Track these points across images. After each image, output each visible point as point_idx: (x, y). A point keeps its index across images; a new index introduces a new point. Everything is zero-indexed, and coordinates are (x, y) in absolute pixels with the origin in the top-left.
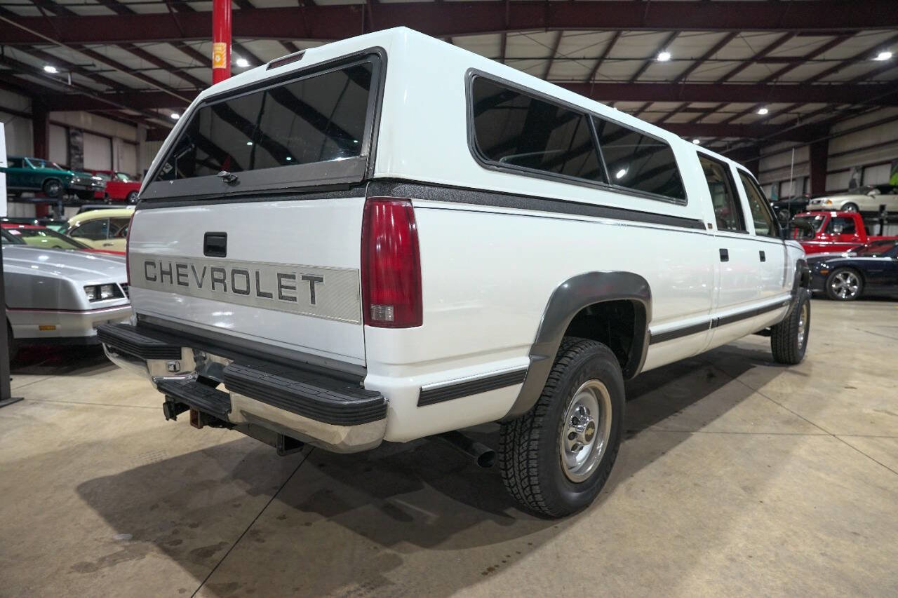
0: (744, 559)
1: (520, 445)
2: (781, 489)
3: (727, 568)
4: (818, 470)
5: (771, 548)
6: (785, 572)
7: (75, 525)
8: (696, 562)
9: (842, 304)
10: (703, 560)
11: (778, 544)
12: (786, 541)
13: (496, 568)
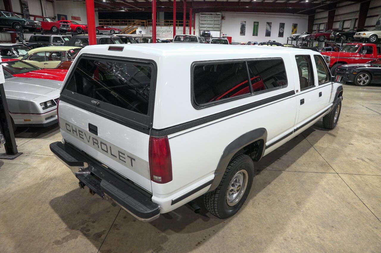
0: (290, 239)
1: (211, 198)
2: (311, 203)
3: (283, 244)
4: (327, 193)
5: (301, 234)
6: (303, 245)
7: (51, 222)
8: (272, 240)
9: (360, 88)
10: (275, 240)
11: (303, 232)
12: (307, 231)
13: (201, 243)
